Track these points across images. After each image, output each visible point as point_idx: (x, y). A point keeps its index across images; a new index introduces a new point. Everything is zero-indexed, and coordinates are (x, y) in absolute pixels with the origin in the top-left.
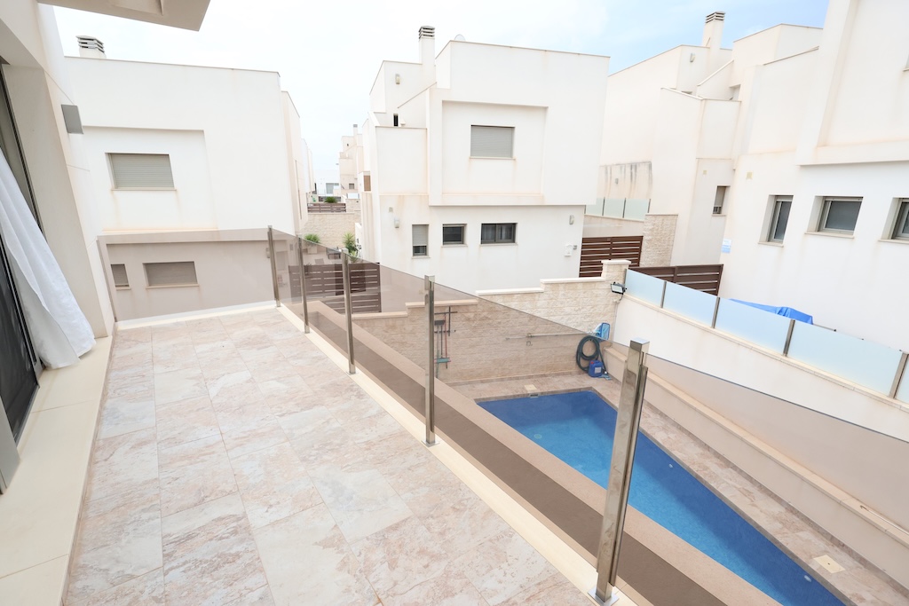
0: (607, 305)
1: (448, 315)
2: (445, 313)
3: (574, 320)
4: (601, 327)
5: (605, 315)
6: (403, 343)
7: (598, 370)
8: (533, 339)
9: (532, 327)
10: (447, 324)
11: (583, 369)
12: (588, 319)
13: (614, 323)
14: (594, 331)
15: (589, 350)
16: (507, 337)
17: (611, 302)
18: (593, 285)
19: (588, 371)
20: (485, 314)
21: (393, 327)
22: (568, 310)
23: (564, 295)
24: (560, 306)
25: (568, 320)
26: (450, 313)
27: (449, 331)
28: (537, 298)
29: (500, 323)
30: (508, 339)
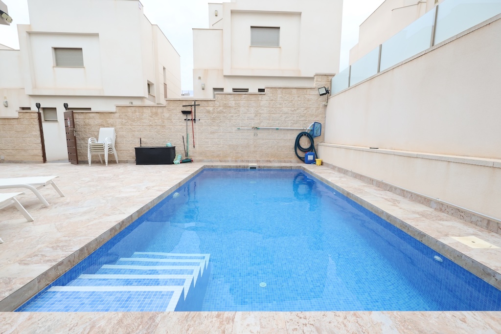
0: (318, 108)
1: (193, 107)
2: (191, 106)
3: (291, 118)
4: (314, 125)
5: (317, 116)
6: (163, 126)
7: (310, 158)
8: (258, 131)
9: (257, 122)
10: (193, 114)
11: (300, 158)
12: (303, 119)
13: (325, 123)
14: (308, 128)
15: (305, 143)
16: (238, 127)
17: (321, 105)
18: (305, 91)
19: (303, 160)
20: (221, 108)
21: (156, 114)
22: (285, 110)
23: (281, 97)
24: (279, 106)
25: (286, 118)
26: (195, 105)
27: (195, 120)
28: (260, 99)
29: (232, 116)
30: (239, 129)
